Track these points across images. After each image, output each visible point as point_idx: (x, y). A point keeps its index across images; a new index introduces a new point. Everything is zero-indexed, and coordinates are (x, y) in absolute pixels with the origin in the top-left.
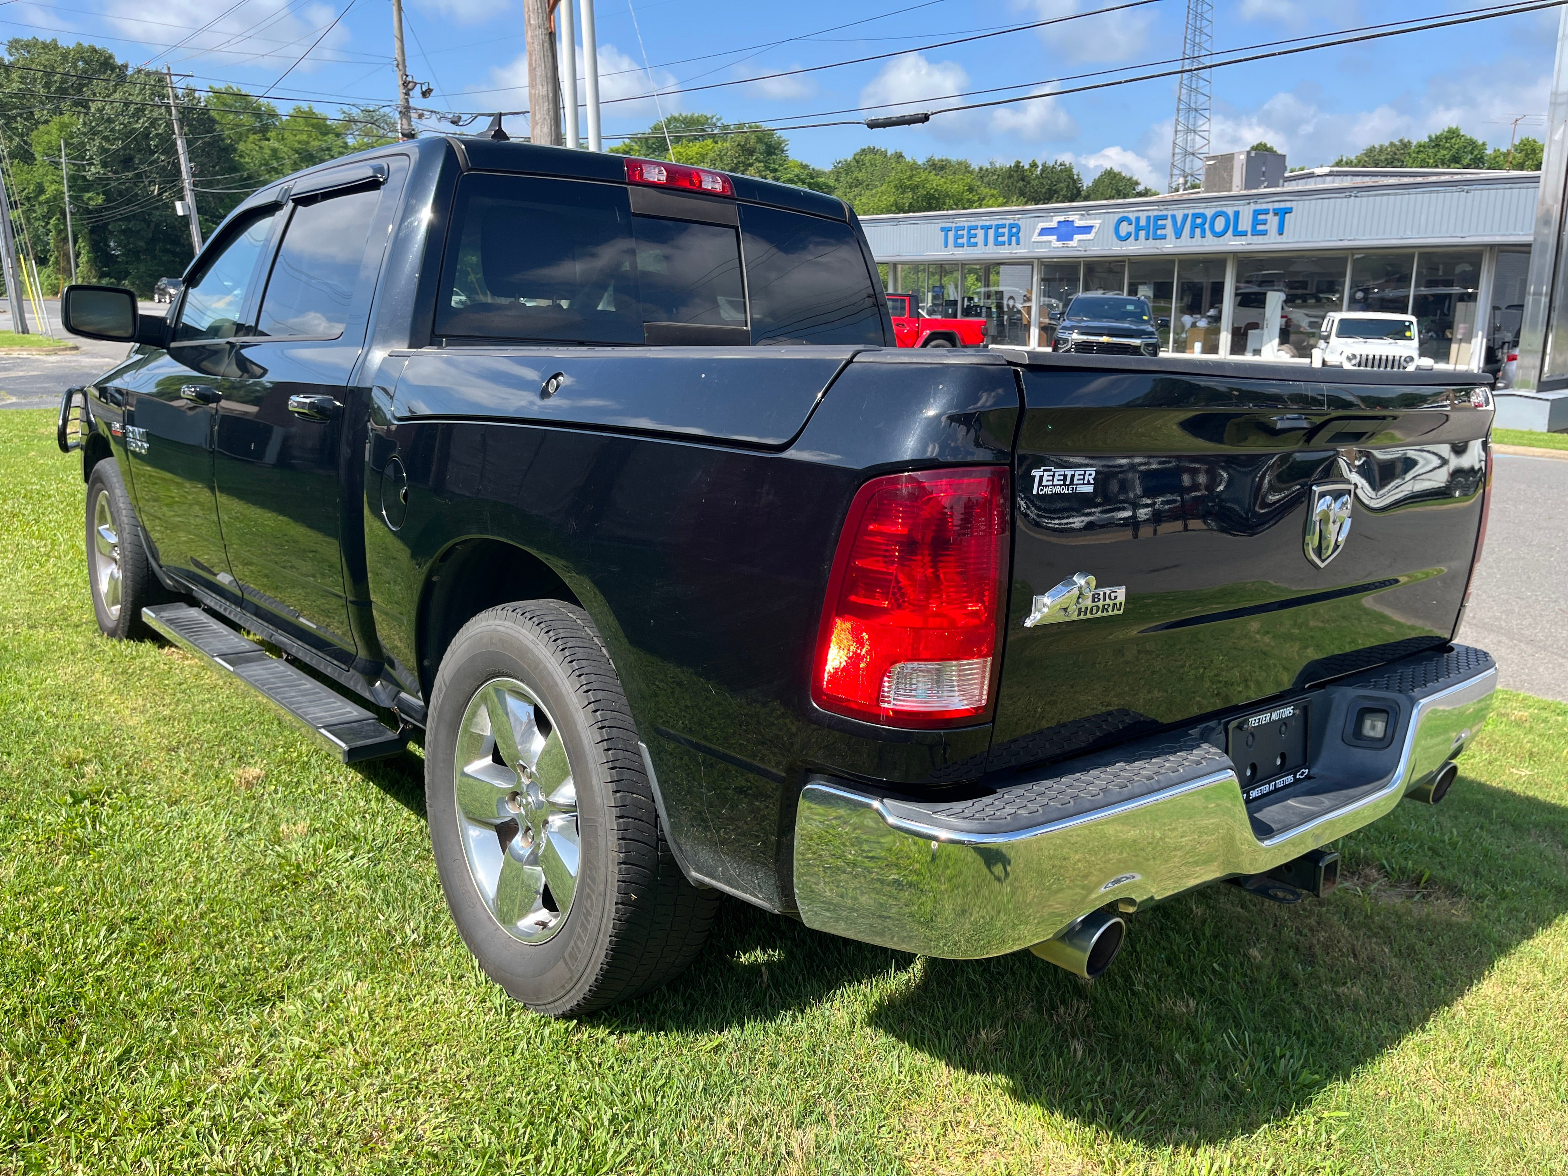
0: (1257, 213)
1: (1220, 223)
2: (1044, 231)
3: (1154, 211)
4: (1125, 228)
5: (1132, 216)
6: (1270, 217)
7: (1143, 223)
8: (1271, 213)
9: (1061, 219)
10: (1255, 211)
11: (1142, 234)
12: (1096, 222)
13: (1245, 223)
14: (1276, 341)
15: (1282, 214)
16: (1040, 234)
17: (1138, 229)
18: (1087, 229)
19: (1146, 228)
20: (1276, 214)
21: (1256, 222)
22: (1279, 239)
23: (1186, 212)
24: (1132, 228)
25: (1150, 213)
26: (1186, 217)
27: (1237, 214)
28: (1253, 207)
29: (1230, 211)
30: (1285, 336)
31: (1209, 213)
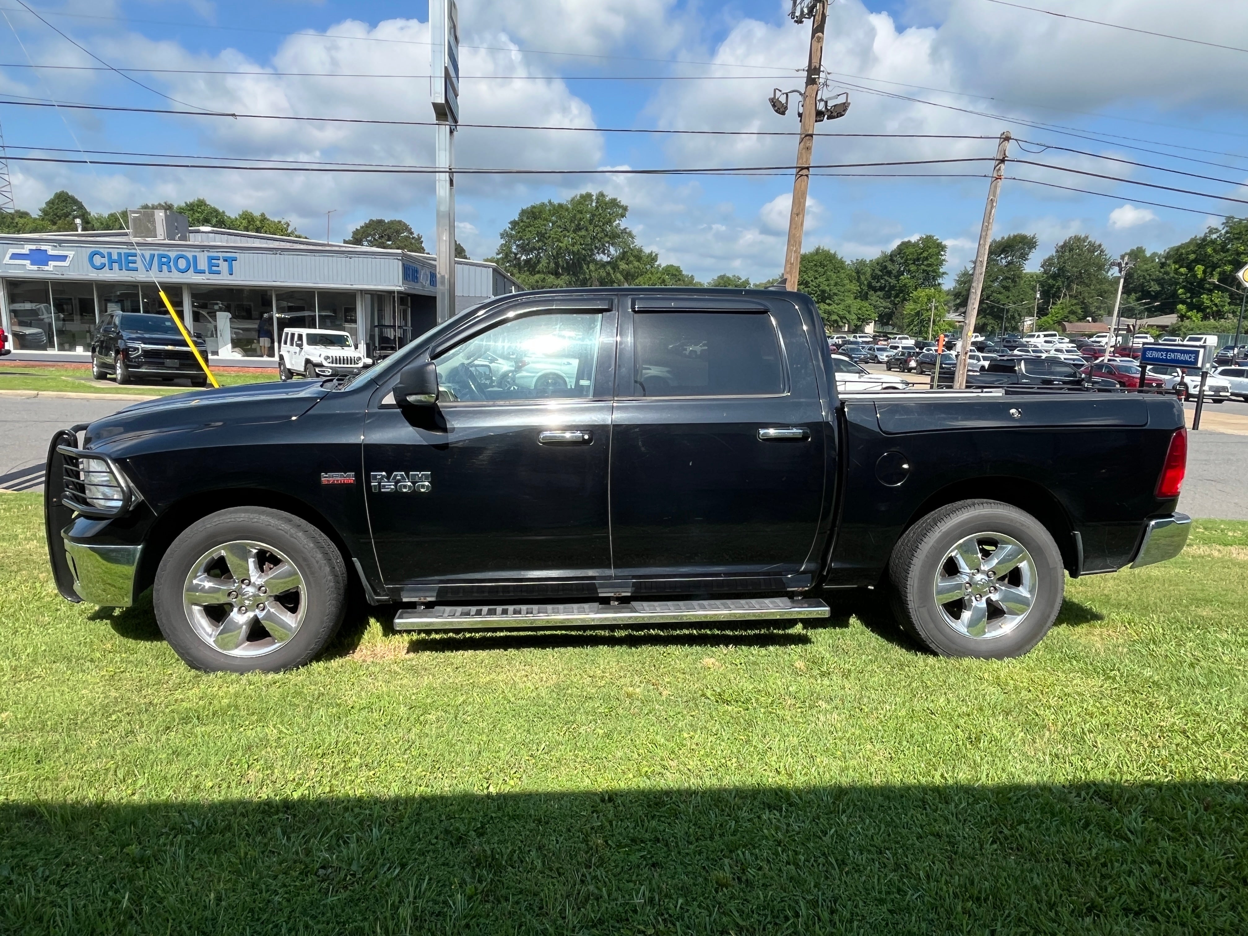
0: (211, 259)
1: (182, 264)
2: (14, 256)
3: (124, 250)
4: (98, 260)
5: (105, 252)
6: (221, 262)
7: (115, 257)
8: (221, 260)
9: (34, 247)
10: (208, 257)
11: (115, 266)
12: (71, 254)
13: (203, 264)
14: (230, 346)
15: (230, 261)
16: (11, 258)
17: (112, 262)
18: (64, 258)
19: (119, 261)
20: (225, 260)
21: (211, 265)
22: (230, 277)
23: (153, 252)
24: (105, 260)
25: (120, 251)
26: (153, 256)
27: (195, 258)
28: (206, 254)
29: (190, 255)
30: (236, 343)
31: (173, 254)
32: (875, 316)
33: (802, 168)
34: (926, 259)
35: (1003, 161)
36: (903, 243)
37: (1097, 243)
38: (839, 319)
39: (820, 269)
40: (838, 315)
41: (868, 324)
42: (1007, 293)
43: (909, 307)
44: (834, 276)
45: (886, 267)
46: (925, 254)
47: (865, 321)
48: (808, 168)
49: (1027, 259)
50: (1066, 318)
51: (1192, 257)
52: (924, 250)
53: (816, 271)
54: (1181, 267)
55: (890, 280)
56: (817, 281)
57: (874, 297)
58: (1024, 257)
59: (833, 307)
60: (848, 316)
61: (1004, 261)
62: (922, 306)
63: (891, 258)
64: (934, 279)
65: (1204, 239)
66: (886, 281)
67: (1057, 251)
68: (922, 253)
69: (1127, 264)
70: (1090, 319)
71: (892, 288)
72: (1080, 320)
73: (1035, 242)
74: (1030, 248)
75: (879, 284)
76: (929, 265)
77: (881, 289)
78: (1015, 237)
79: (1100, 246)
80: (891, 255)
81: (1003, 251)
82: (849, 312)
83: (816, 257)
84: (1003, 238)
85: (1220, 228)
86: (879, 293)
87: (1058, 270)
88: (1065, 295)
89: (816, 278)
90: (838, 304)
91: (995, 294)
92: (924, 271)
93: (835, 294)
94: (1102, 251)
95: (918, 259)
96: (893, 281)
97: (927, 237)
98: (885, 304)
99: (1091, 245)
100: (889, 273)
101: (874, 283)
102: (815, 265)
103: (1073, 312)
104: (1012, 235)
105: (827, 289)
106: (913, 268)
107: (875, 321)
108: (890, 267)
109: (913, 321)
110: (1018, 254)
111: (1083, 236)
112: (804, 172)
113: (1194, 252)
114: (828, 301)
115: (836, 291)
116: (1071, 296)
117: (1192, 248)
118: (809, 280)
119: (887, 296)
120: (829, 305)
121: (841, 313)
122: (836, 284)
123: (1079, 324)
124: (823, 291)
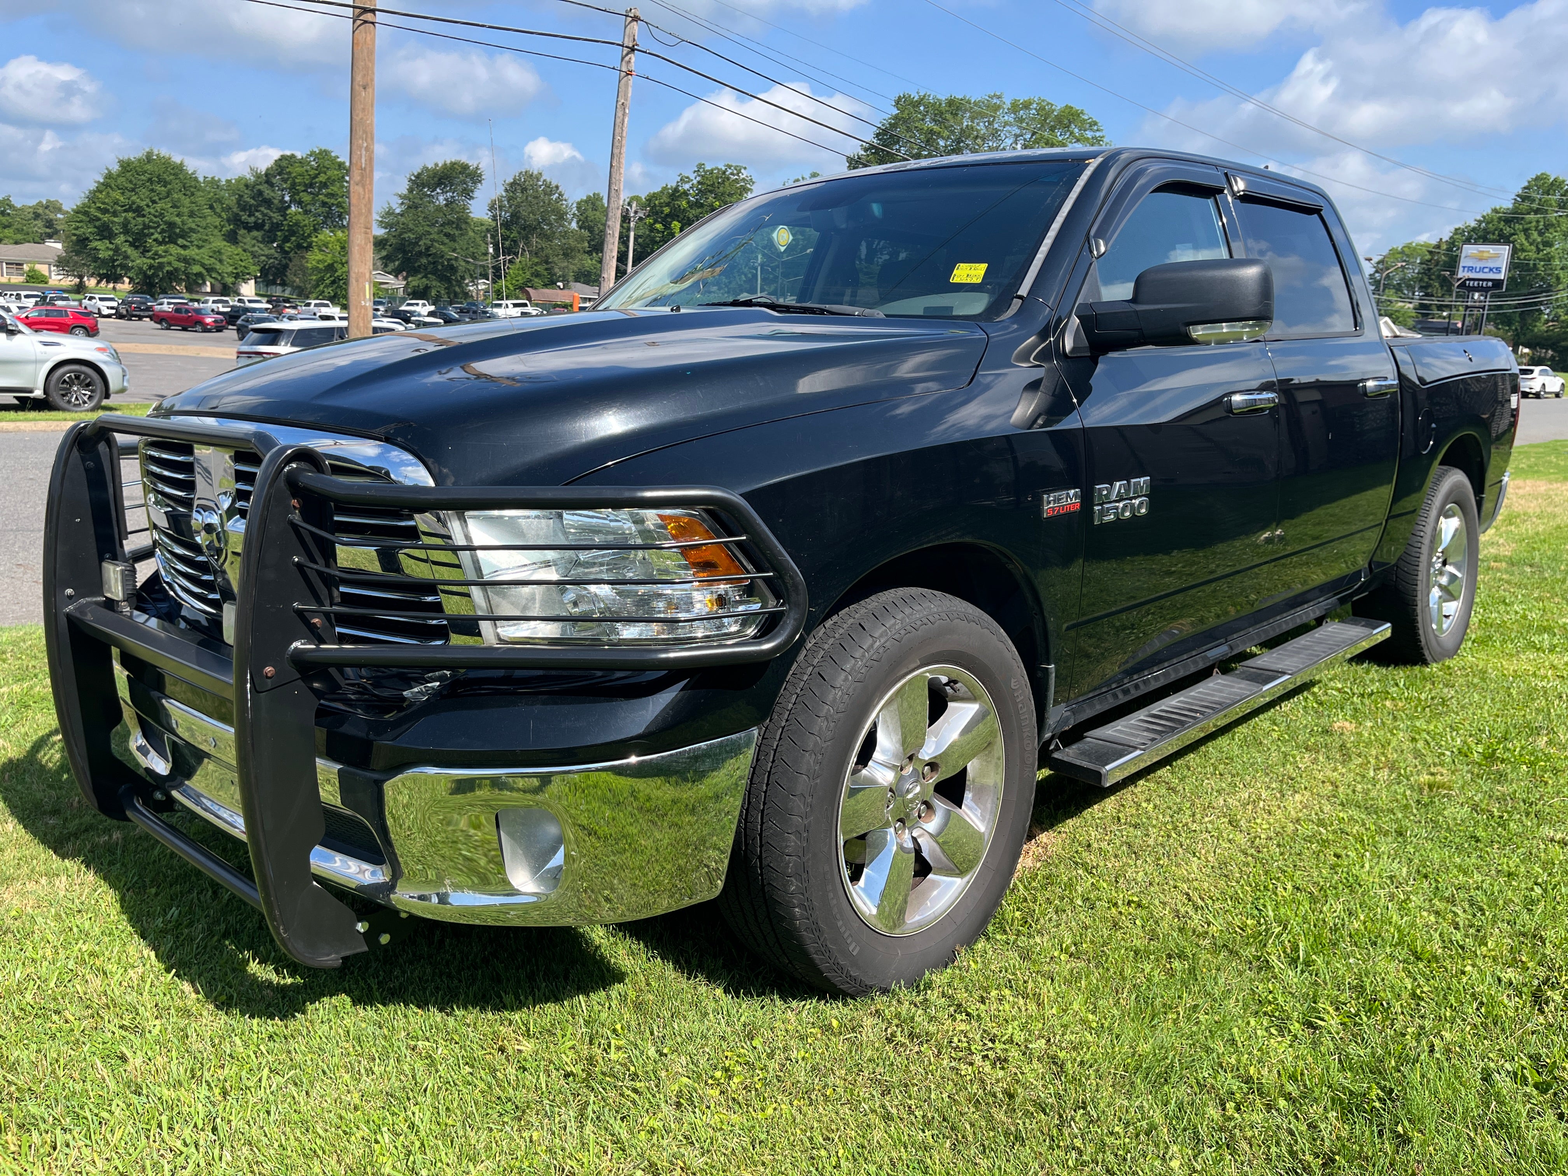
32: (255, 270)
33: (366, 10)
34: (324, 185)
35: (632, 50)
36: (283, 158)
37: (554, 184)
38: (204, 272)
39: (158, 188)
40: (203, 265)
41: (245, 281)
42: (451, 244)
43: (314, 258)
44: (186, 201)
45: (260, 193)
46: (322, 178)
47: (240, 276)
48: (373, 11)
49: (472, 198)
50: (528, 283)
51: (667, 210)
52: (320, 170)
53: (152, 190)
54: (656, 221)
55: (272, 214)
56: (158, 206)
57: (248, 239)
58: (468, 193)
59: (192, 252)
60: (218, 266)
61: (441, 198)
62: (334, 256)
63: (268, 178)
64: (341, 217)
65: (676, 190)
66: (264, 215)
67: (506, 190)
68: (316, 176)
69: (636, 212)
70: (560, 284)
71: (276, 227)
72: (545, 286)
73: (480, 175)
74: (475, 183)
75: (252, 219)
76: (332, 195)
77: (258, 226)
78: (453, 164)
79: (557, 187)
80: (266, 175)
81: (439, 184)
82: (221, 261)
83: (148, 167)
84: (436, 165)
85: (692, 176)
86: (255, 233)
87: (512, 216)
88: (524, 250)
89: (154, 202)
90: (199, 247)
91: (436, 244)
92: (324, 204)
93: (192, 230)
94: (560, 195)
95: (311, 185)
96: (276, 217)
97: (321, 152)
98: (267, 252)
99: (548, 185)
100: (268, 203)
101: (244, 217)
102: (150, 180)
103: (537, 275)
104: (448, 162)
105: (178, 220)
106: (306, 198)
107: (256, 278)
108: (267, 192)
109: (322, 279)
110: (460, 188)
111: (535, 173)
112: (369, 17)
113: (668, 205)
114: (180, 241)
115: (193, 226)
116: (530, 252)
117: (665, 199)
118: (143, 204)
119: (269, 239)
120: (184, 247)
121: (207, 262)
122: (192, 214)
123: (546, 291)
124: (171, 225)
